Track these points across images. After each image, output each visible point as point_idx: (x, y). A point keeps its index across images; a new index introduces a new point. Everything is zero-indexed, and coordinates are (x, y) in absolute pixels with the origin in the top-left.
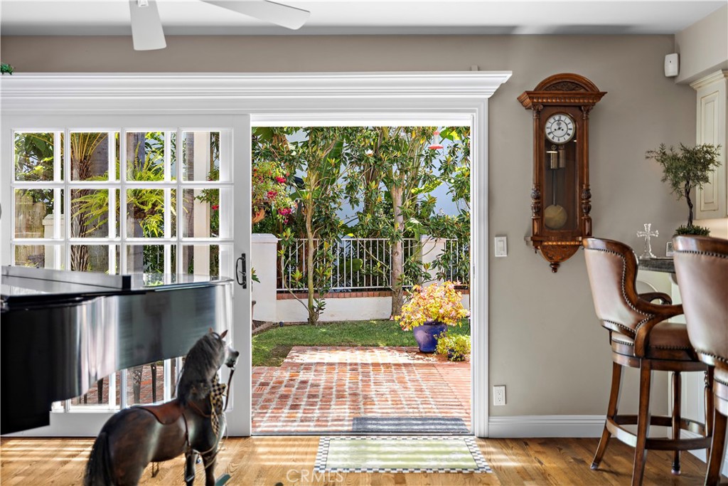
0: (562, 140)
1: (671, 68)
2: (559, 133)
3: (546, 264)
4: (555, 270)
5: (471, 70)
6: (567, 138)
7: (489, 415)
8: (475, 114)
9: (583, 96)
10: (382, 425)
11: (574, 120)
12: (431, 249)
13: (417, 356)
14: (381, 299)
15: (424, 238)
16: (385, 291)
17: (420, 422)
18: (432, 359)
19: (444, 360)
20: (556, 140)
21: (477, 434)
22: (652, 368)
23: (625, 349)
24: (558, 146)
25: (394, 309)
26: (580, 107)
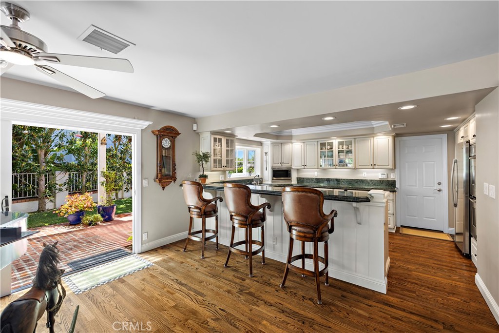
0: (167, 147)
1: (195, 128)
2: (166, 144)
3: (161, 188)
4: (163, 189)
5: (134, 118)
6: (169, 146)
7: (142, 244)
8: (135, 135)
9: (174, 134)
10: (87, 262)
11: (171, 141)
12: (61, 178)
13: (71, 227)
14: (31, 203)
15: (57, 173)
16: (34, 198)
17: (105, 255)
18: (81, 227)
19: (87, 226)
20: (165, 147)
21: (136, 252)
22: (206, 217)
23: (196, 213)
24: (166, 149)
25: (40, 207)
26: (172, 137)
